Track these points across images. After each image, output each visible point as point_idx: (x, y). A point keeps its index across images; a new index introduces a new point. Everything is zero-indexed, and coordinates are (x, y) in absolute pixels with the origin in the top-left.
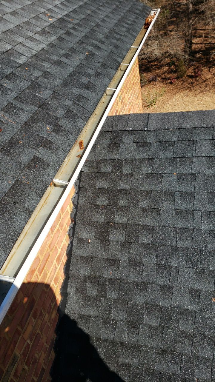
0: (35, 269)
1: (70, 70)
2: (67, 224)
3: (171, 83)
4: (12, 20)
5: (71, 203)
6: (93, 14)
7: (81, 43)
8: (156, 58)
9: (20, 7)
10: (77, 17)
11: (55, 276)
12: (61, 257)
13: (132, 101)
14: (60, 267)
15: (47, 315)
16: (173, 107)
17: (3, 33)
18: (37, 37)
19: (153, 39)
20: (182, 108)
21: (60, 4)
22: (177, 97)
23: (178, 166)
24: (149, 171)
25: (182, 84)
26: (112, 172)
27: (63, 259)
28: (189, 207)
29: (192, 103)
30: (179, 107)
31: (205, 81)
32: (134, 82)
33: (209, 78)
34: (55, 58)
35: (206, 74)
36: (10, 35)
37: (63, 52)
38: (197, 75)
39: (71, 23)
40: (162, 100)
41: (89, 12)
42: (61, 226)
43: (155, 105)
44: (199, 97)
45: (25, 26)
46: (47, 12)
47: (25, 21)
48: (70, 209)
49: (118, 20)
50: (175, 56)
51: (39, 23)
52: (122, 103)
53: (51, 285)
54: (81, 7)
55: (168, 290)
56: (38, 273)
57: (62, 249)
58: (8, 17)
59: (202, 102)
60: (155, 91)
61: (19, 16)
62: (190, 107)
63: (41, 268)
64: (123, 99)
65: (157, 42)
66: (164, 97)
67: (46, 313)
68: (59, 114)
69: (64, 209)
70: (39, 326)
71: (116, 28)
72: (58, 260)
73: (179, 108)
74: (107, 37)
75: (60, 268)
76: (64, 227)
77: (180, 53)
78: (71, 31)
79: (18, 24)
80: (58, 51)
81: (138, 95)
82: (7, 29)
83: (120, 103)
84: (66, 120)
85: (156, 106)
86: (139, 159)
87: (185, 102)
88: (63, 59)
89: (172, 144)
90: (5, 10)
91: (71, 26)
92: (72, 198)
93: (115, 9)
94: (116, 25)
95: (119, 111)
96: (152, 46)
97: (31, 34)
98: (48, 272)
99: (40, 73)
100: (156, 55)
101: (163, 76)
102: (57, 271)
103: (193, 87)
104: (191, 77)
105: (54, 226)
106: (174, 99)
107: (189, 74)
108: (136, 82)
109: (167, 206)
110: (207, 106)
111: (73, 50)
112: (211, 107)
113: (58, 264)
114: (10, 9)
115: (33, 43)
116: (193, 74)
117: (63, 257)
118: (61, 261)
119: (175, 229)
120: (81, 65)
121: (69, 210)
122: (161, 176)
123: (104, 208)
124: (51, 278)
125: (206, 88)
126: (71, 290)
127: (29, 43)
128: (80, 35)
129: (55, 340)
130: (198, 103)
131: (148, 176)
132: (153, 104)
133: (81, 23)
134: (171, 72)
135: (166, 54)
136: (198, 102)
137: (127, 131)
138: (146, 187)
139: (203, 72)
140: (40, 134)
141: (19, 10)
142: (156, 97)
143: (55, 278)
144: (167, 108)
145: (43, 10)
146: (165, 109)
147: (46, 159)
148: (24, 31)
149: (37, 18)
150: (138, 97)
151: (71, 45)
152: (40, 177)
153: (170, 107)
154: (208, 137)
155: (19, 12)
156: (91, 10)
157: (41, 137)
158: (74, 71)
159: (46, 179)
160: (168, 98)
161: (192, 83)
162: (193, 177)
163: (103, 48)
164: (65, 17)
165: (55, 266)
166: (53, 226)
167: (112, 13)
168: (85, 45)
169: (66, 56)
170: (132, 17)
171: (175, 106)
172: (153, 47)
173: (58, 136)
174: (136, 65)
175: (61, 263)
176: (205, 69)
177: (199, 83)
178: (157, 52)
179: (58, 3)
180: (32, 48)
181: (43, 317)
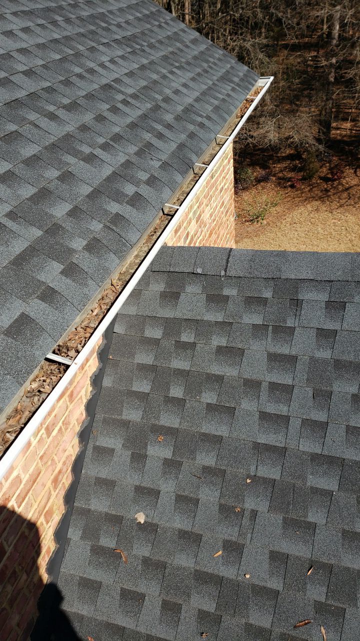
0: (11, 496)
1: (107, 171)
2: (77, 420)
3: (292, 186)
4: (25, 85)
5: (88, 385)
6: (161, 80)
7: (133, 126)
8: (270, 145)
9: (41, 62)
10: (132, 84)
11: (47, 509)
12: (60, 477)
13: (217, 219)
14: (58, 493)
15: (25, 577)
16: (292, 225)
17: (5, 104)
18: (61, 113)
19: (268, 115)
20: (307, 229)
21: (109, 61)
22: (300, 211)
23: (269, 339)
24: (223, 342)
25: (310, 191)
26: (163, 337)
27: (64, 480)
28: (283, 410)
29: (323, 222)
30: (302, 226)
31: (347, 189)
32: (223, 188)
33: (356, 185)
34: (86, 150)
35: (350, 178)
36: (17, 108)
37: (101, 140)
38: (336, 177)
39: (122, 93)
40: (275, 212)
41: (155, 77)
42: (66, 424)
43: (263, 219)
44: (337, 214)
45: (45, 95)
46: (84, 74)
47: (45, 87)
48: (86, 395)
49: (201, 91)
50: (301, 145)
51: (67, 91)
52: (197, 222)
53: (38, 524)
54: (143, 67)
55: (234, 549)
56: (16, 503)
57: (64, 463)
58: (17, 79)
59: (339, 223)
60: (264, 197)
61: (36, 77)
62: (320, 229)
63: (23, 495)
64: (200, 216)
65: (274, 120)
66: (278, 208)
67: (23, 573)
68: (78, 244)
69: (75, 395)
70: (7, 595)
71: (196, 105)
72: (56, 481)
73: (302, 229)
74: (178, 118)
75: (57, 495)
76: (71, 426)
77: (310, 142)
78: (120, 106)
79: (32, 91)
80: (92, 138)
81: (229, 209)
82: (13, 99)
83: (194, 222)
84: (87, 254)
85: (265, 222)
86: (208, 322)
87: (312, 220)
88: (98, 152)
89: (263, 301)
90: (15, 66)
91: (120, 97)
92: (91, 375)
93: (199, 74)
94: (197, 100)
95: (191, 234)
96: (265, 127)
97: (52, 108)
98: (34, 503)
99: (57, 173)
100: (270, 140)
101: (280, 175)
102: (51, 501)
103: (329, 196)
104: (325, 179)
105: (54, 424)
106: (295, 213)
107: (322, 175)
108: (226, 187)
109: (247, 405)
110: (348, 228)
111: (117, 138)
112: (354, 231)
113: (55, 488)
114: (24, 66)
115: (53, 124)
116: (330, 176)
117: (65, 476)
118: (62, 483)
119: (257, 446)
120: (128, 164)
121: (84, 397)
122: (242, 352)
123: (143, 397)
124: (39, 512)
125: (349, 201)
126: (74, 534)
127: (44, 123)
128: (133, 114)
129: (35, 621)
130: (334, 223)
131: (220, 350)
132: (259, 219)
133: (138, 94)
134: (294, 169)
135: (286, 141)
136: (334, 221)
137: (193, 273)
138: (216, 369)
139: (345, 174)
140: (38, 277)
141: (40, 68)
142: (266, 207)
143: (47, 511)
144: (282, 226)
145: (78, 70)
146: (278, 228)
147: (41, 321)
148: (41, 104)
149: (67, 83)
150: (227, 212)
151: (117, 130)
152: (25, 351)
153: (287, 225)
154: (323, 297)
155: (38, 72)
156: (158, 73)
157: (39, 281)
158: (114, 173)
159: (34, 354)
160: (285, 210)
161: (327, 191)
162: (292, 360)
163: (169, 136)
164: (112, 83)
165: (48, 491)
166: (51, 424)
167: (193, 79)
168: (139, 130)
169: (105, 147)
170: (227, 88)
171: (294, 225)
172: (267, 127)
173: (68, 281)
174: (229, 161)
175: (60, 485)
176: (349, 171)
177: (338, 191)
178: (272, 135)
179: (105, 60)
180: (49, 132)
181: (17, 581)
